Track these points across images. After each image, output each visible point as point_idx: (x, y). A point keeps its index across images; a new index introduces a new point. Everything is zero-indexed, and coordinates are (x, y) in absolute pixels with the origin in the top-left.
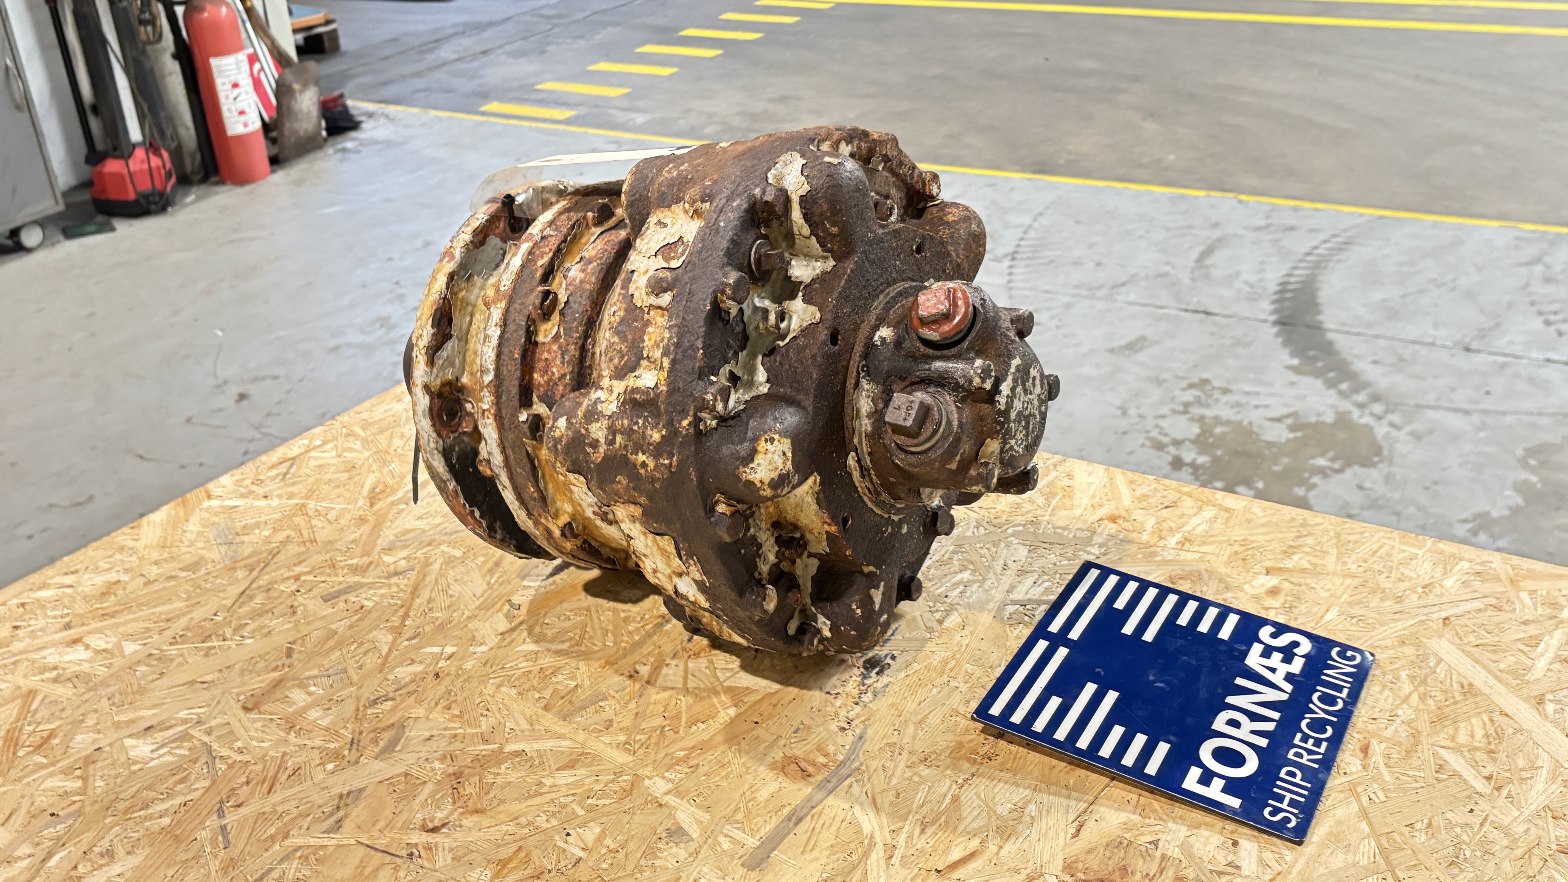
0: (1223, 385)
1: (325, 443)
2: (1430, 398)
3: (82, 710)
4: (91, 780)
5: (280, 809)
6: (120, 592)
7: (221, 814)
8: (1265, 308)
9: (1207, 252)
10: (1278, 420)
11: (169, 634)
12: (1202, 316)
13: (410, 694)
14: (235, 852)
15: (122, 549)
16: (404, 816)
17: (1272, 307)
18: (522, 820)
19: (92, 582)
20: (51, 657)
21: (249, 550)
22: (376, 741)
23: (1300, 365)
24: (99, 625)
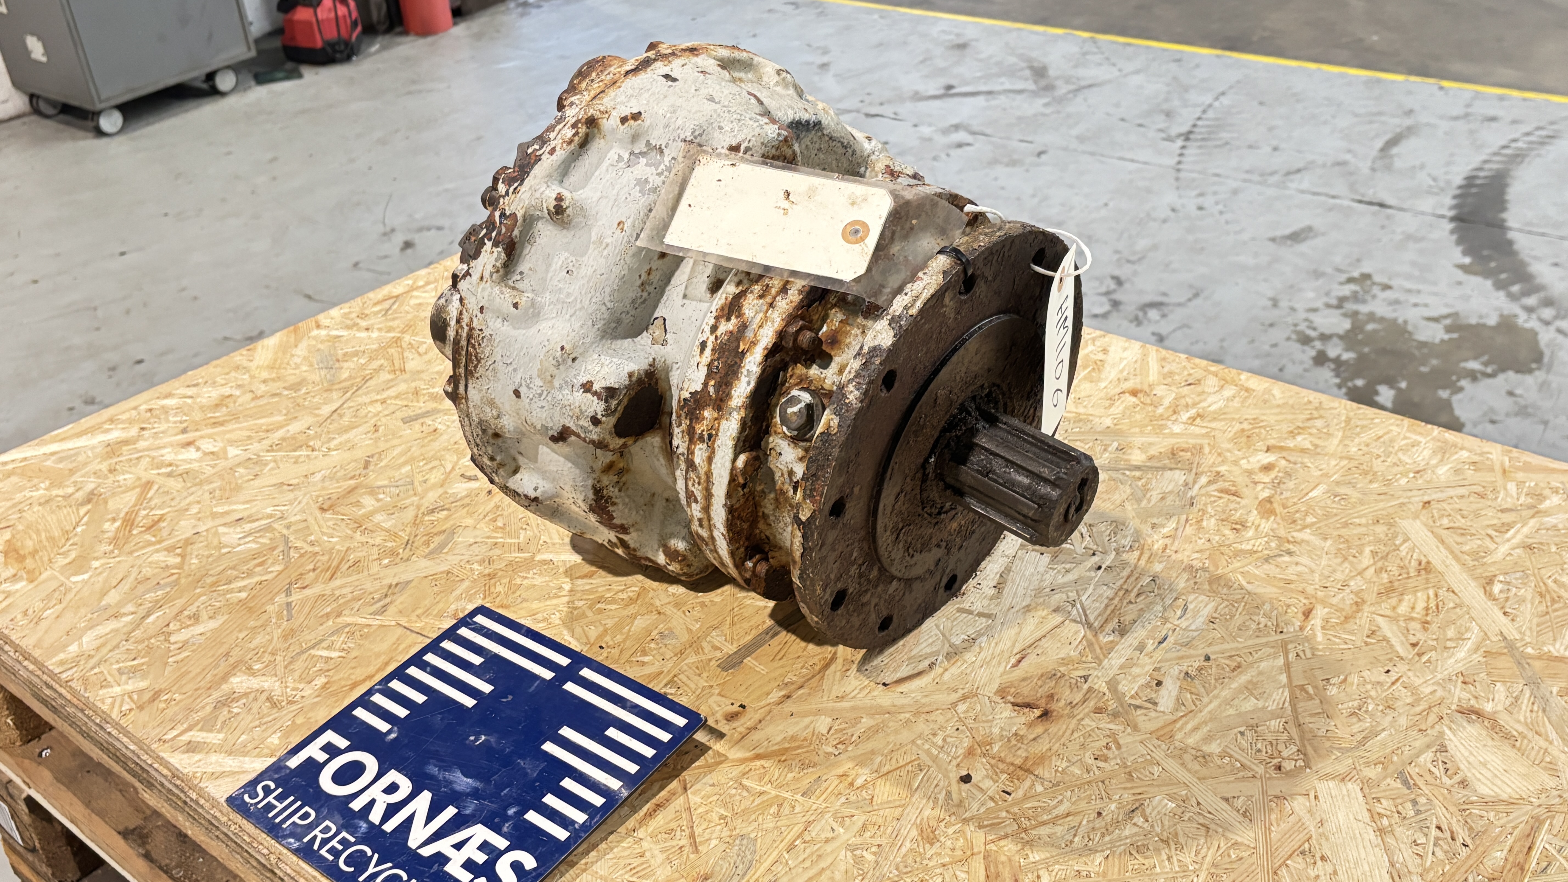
0: (1385, 280)
1: (425, 284)
3: (187, 501)
4: (188, 558)
5: (337, 593)
6: (231, 405)
7: (288, 592)
8: (1446, 203)
9: (1393, 142)
10: (1436, 320)
11: (267, 442)
12: (1376, 208)
13: (461, 506)
14: (295, 623)
15: (237, 368)
16: (439, 607)
17: (1454, 202)
19: (209, 395)
20: (168, 455)
21: (345, 375)
22: (427, 543)
23: (1471, 264)
24: (210, 431)
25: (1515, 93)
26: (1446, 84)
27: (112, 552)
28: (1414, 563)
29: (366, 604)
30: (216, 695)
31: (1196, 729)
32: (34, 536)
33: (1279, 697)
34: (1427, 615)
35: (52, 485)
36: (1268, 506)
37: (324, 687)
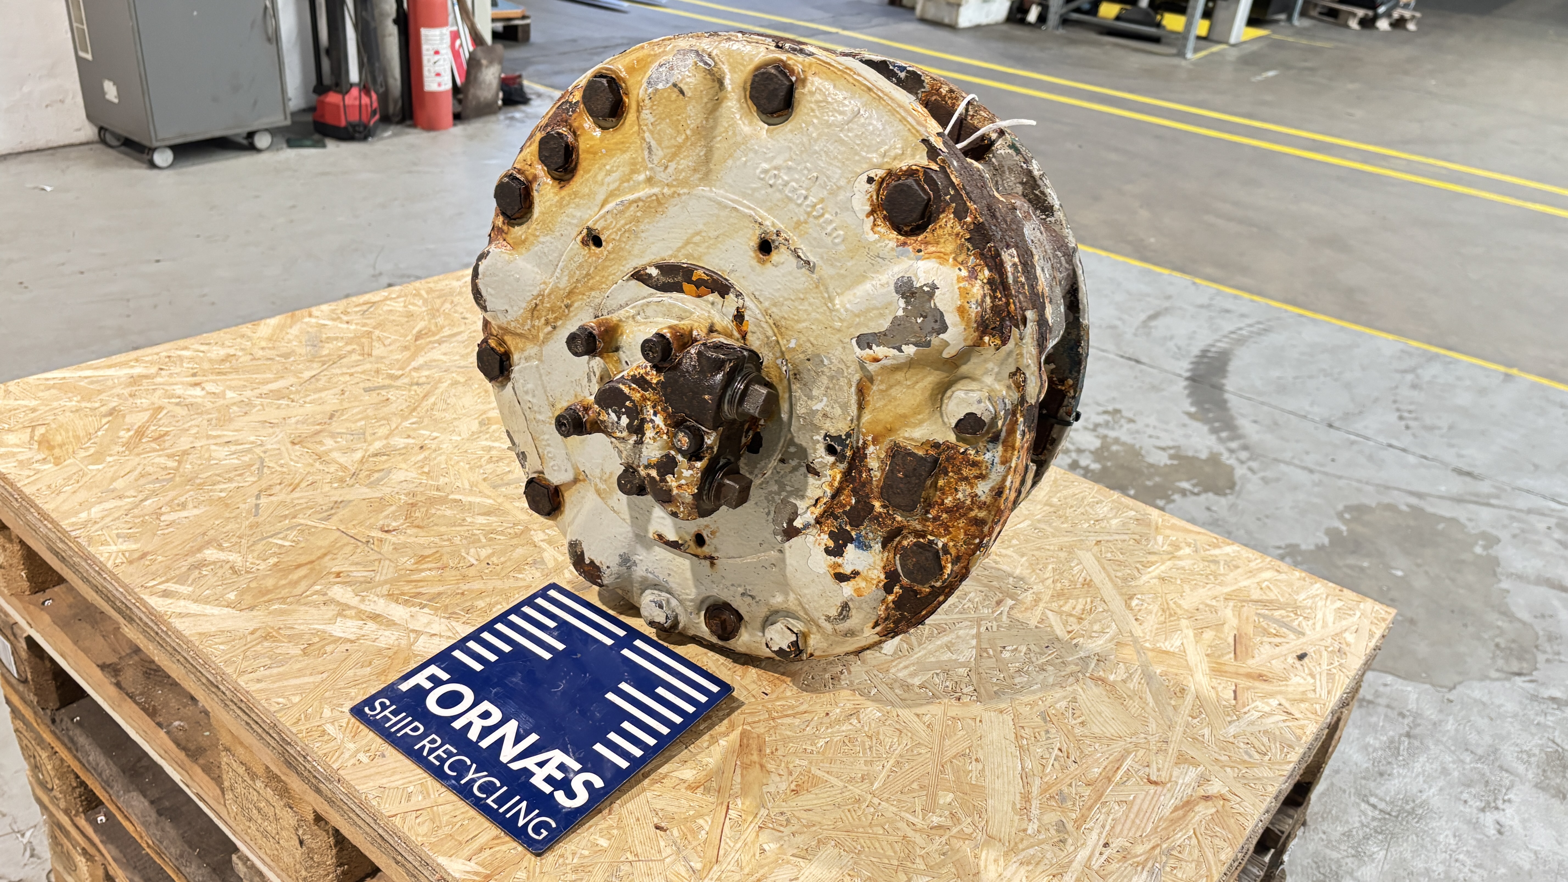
0: (1131, 416)
1: (398, 297)
2: (1287, 455)
5: (296, 502)
6: (234, 362)
7: (258, 497)
8: (1184, 367)
9: (1154, 317)
10: (1163, 449)
11: (257, 392)
12: (1134, 363)
13: (400, 454)
15: (243, 336)
16: (372, 520)
17: (1190, 366)
18: (445, 537)
19: (218, 352)
20: (179, 390)
21: (325, 352)
22: (369, 476)
23: (1196, 413)
24: (214, 377)
25: (1246, 296)
26: (1198, 281)
27: (124, 452)
28: (1081, 580)
29: (316, 512)
30: (191, 560)
31: (906, 667)
32: (64, 434)
33: (968, 654)
34: (1082, 614)
35: (83, 400)
37: (275, 565)
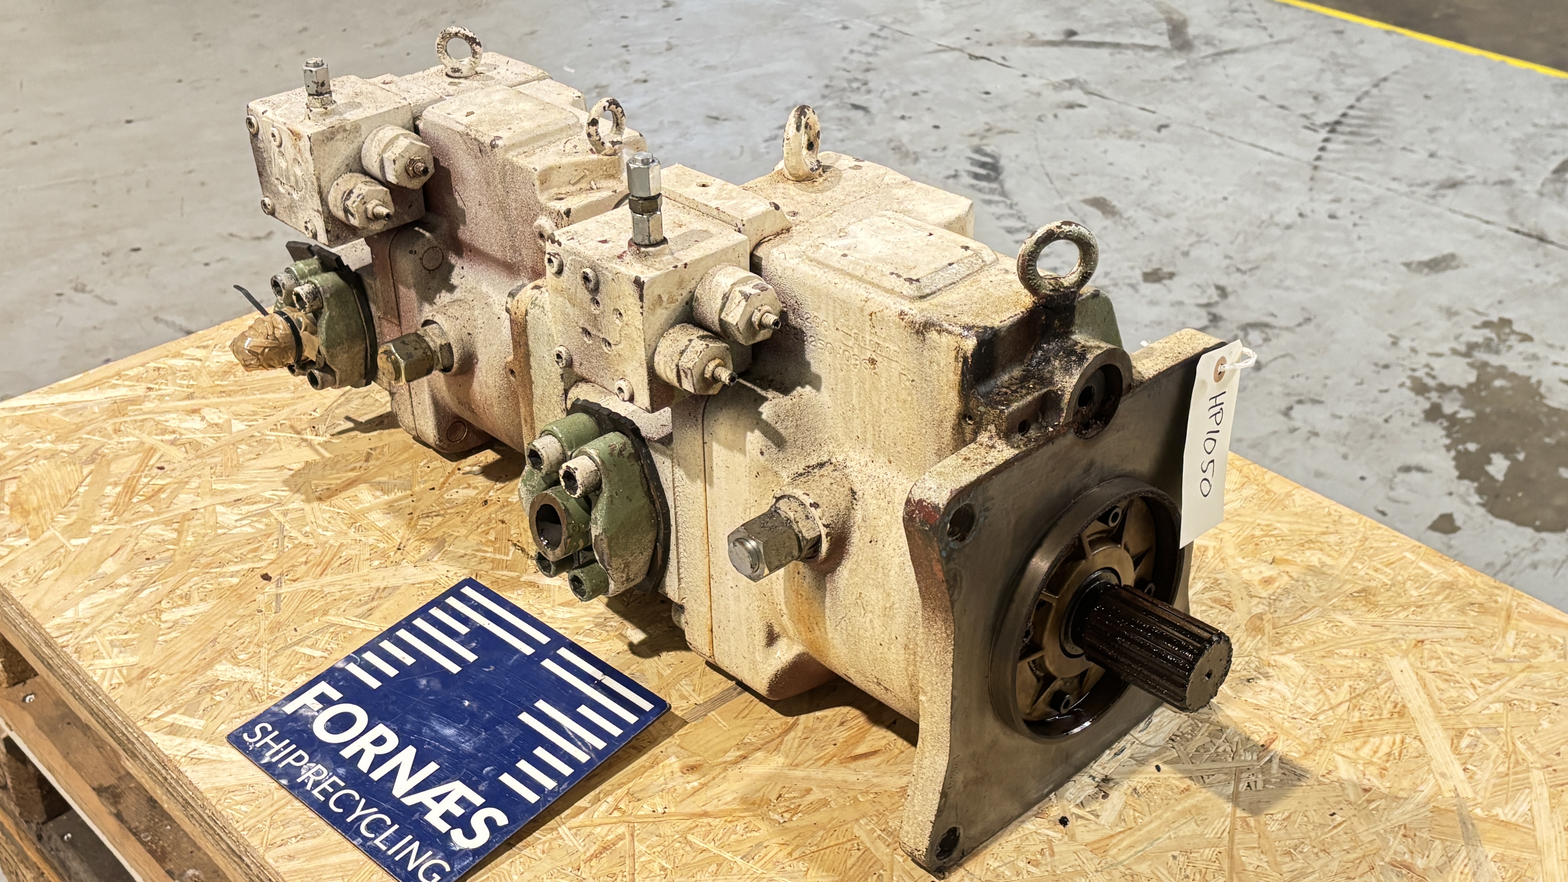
3: (189, 473)
4: (185, 533)
5: (326, 590)
7: (279, 585)
11: (271, 420)
14: (283, 616)
19: (217, 359)
20: (173, 421)
27: (111, 518)
28: (1389, 705)
29: (353, 605)
30: (201, 680)
32: (39, 492)
33: (1219, 826)
34: (1387, 761)
35: (58, 439)
36: (1258, 623)
